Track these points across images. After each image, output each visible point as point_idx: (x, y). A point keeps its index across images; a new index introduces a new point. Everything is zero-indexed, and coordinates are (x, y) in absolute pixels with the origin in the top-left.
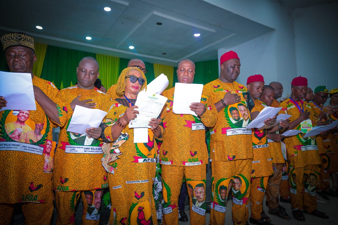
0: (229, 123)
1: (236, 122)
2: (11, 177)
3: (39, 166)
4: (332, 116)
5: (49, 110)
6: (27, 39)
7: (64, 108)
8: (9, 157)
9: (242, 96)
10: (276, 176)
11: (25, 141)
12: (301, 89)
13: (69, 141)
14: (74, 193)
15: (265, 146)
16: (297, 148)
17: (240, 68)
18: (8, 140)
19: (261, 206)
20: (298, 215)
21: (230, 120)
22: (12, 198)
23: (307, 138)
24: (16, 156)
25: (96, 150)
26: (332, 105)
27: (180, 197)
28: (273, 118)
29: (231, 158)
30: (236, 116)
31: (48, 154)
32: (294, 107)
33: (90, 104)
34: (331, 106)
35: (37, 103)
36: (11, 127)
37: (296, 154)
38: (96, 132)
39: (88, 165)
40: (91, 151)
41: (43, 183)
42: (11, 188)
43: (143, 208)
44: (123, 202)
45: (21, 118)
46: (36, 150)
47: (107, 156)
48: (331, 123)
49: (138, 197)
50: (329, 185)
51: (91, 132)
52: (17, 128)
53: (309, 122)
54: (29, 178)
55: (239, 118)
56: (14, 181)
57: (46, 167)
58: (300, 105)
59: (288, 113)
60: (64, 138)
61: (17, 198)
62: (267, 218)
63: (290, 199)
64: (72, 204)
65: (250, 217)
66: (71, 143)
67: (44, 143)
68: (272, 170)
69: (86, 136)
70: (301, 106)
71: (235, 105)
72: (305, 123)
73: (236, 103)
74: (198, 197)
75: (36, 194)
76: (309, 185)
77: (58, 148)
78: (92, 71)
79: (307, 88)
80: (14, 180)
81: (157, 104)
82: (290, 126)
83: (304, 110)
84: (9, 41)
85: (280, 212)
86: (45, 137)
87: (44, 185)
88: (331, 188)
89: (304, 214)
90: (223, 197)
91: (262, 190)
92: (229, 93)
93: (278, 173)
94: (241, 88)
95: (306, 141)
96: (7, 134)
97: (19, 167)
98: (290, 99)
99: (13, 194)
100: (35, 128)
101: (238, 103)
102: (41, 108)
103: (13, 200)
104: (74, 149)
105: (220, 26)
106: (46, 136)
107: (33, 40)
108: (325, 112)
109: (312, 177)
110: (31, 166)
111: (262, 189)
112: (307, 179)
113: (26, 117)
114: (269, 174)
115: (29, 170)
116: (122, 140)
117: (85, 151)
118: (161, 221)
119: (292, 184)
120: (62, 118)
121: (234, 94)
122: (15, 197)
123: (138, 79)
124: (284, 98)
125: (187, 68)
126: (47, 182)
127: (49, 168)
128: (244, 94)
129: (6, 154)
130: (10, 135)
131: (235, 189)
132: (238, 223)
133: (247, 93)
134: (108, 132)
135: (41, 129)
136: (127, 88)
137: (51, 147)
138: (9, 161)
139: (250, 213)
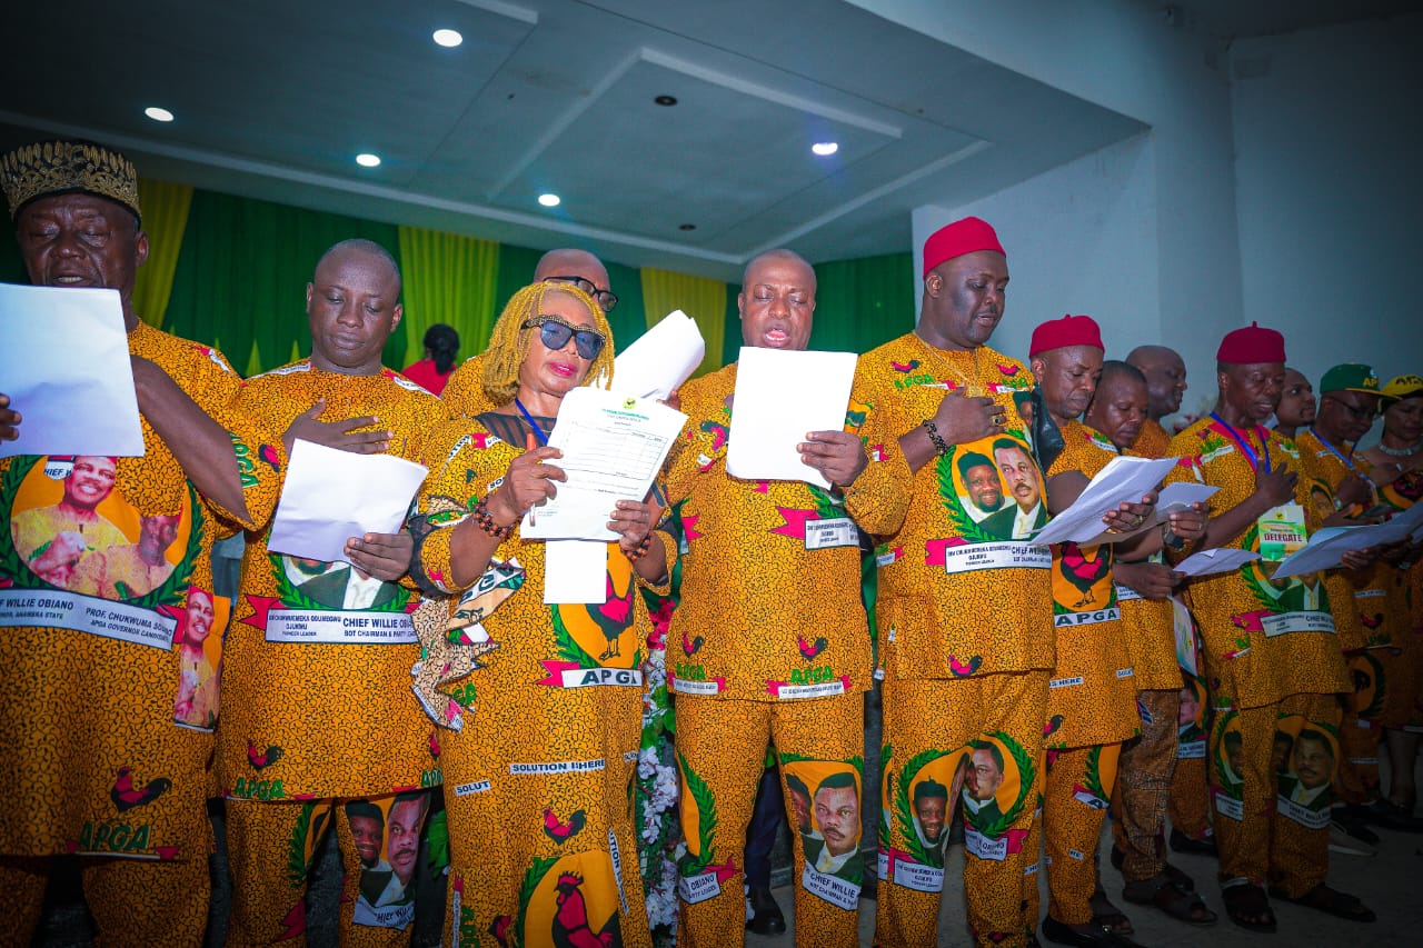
0: (959, 521)
1: (986, 515)
2: (35, 741)
3: (155, 699)
4: (1390, 493)
5: (200, 458)
6: (109, 165)
7: (266, 451)
8: (27, 655)
9: (1011, 407)
10: (1152, 742)
11: (97, 587)
12: (1259, 377)
13: (281, 591)
14: (304, 810)
15: (1106, 616)
16: (1245, 624)
17: (1006, 292)
18: (26, 582)
19: (1091, 868)
20: (1247, 908)
21: (960, 508)
22: (37, 831)
23: (1286, 581)
24: (58, 650)
25: (393, 630)
26: (1388, 445)
27: (752, 831)
28: (1143, 503)
29: (963, 665)
30: (986, 492)
31: (197, 647)
32: (1228, 452)
33: (366, 435)
34: (1389, 451)
35: (148, 427)
36: (37, 527)
37: (1241, 648)
38: (388, 552)
39: (360, 690)
40: (373, 634)
41: (173, 772)
42: (32, 787)
43: (581, 880)
44: (496, 854)
45: (82, 491)
46: (141, 628)
47: (433, 654)
48: (1386, 520)
49: (558, 832)
50: (1378, 783)
51: (366, 553)
52: (65, 534)
53: (1291, 514)
54: (112, 751)
55: (1000, 502)
56: (48, 757)
57: (184, 706)
58: (1254, 443)
59: (1204, 477)
60: (258, 581)
61: (57, 832)
62: (1118, 919)
63: (1213, 837)
64: (294, 856)
65: (1043, 914)
66: (290, 599)
67: (180, 598)
68: (1136, 719)
69: (352, 570)
70: (1261, 448)
71: (984, 446)
72: (1276, 519)
73: (984, 435)
74: (829, 830)
75: (143, 821)
76: (1296, 781)
77: (235, 623)
78: (374, 296)
79: (1282, 372)
80: (49, 754)
81: (644, 440)
82: (1211, 534)
83: (1274, 466)
84: (33, 176)
85: (1170, 895)
86: (184, 575)
87: (175, 781)
88: (1386, 793)
89: (1272, 903)
90: (932, 830)
91: (1093, 802)
92: (957, 395)
93: (1160, 730)
94: (1010, 375)
95: (1281, 593)
96: (21, 556)
97: (68, 699)
98: (1211, 421)
99: (42, 815)
100: (142, 534)
101: (993, 439)
102: (168, 451)
103: (40, 841)
104: (302, 627)
105: (921, 111)
106: (186, 572)
107: (132, 173)
108: (1362, 476)
109: (1309, 747)
110: (121, 697)
111: (1092, 798)
112: (1287, 755)
113: (101, 485)
114: (1124, 732)
115: (113, 716)
116: (498, 590)
117: (347, 633)
118: (673, 933)
119: (1225, 777)
120: (255, 494)
121: (979, 398)
122: (50, 829)
123: (574, 332)
124: (1187, 413)
125: (782, 288)
126: (187, 770)
127: (197, 708)
128: (1019, 398)
129: (13, 644)
130: (34, 560)
131: (976, 792)
132: (991, 936)
133: (1034, 397)
134: (436, 552)
135: (167, 537)
136: (527, 369)
137: (207, 618)
138: (25, 671)
139: (1045, 899)
